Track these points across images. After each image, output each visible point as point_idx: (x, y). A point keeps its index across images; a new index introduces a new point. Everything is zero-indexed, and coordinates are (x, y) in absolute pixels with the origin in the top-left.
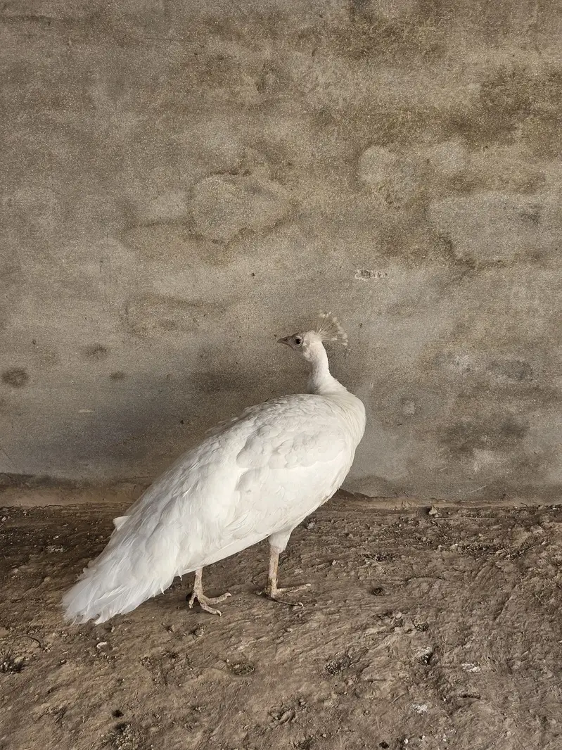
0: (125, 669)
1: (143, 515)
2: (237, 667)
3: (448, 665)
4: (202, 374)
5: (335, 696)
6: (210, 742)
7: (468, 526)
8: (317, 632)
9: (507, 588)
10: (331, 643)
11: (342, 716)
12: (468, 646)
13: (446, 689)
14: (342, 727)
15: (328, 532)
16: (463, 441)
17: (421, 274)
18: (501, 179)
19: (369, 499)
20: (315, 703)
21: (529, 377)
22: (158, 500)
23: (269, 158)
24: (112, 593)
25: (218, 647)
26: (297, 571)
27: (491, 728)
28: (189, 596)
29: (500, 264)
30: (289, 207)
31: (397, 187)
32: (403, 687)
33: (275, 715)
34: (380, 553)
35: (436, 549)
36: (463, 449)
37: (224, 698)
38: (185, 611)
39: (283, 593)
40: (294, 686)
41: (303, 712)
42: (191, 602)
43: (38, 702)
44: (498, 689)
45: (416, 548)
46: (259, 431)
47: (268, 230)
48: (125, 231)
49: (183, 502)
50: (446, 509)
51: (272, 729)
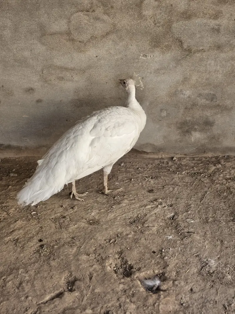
0: (43, 223)
1: (50, 159)
2: (91, 221)
3: (181, 220)
4: (75, 99)
5: (133, 233)
6: (80, 251)
7: (190, 165)
8: (125, 208)
9: (206, 189)
10: (131, 212)
11: (136, 241)
12: (189, 212)
13: (180, 230)
14: (136, 245)
15: (130, 167)
16: (187, 128)
17: (168, 56)
18: (203, 13)
19: (147, 153)
20: (124, 236)
21: (215, 100)
22: (56, 152)
23: (103, 5)
24: (38, 193)
25: (83, 214)
26: (116, 183)
27: (199, 245)
28: (70, 193)
29: (203, 51)
30: (112, 26)
31: (158, 17)
32: (162, 229)
33: (107, 241)
34: (152, 176)
35: (176, 174)
36: (187, 131)
37: (86, 234)
38: (69, 200)
39: (110, 192)
40: (115, 229)
41: (119, 239)
42: (71, 196)
43: (7, 236)
44: (202, 229)
45: (167, 173)
46: (99, 121)
47: (103, 37)
48: (41, 37)
49: (67, 152)
50: (180, 157)
51: (106, 246)
